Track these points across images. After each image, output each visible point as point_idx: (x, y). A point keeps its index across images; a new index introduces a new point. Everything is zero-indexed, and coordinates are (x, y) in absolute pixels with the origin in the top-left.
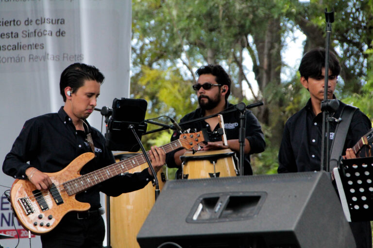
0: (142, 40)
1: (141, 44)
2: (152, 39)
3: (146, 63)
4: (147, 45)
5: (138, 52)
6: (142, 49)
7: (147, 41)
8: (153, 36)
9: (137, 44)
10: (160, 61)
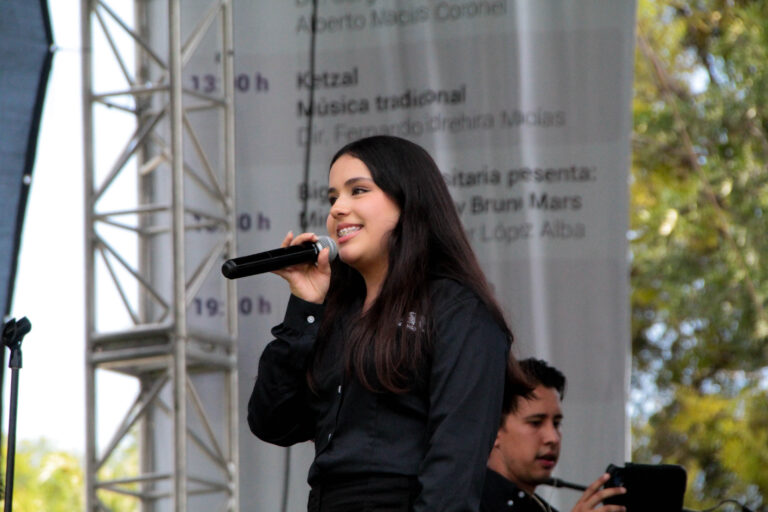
0: (677, 328)
1: (673, 336)
2: (700, 323)
3: (687, 380)
4: (688, 338)
5: (668, 354)
6: (675, 347)
7: (687, 328)
8: (702, 316)
9: (664, 336)
10: (722, 375)
